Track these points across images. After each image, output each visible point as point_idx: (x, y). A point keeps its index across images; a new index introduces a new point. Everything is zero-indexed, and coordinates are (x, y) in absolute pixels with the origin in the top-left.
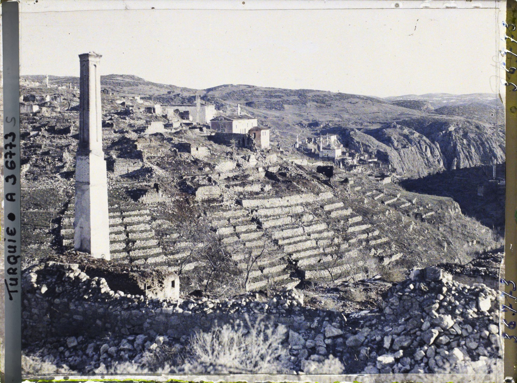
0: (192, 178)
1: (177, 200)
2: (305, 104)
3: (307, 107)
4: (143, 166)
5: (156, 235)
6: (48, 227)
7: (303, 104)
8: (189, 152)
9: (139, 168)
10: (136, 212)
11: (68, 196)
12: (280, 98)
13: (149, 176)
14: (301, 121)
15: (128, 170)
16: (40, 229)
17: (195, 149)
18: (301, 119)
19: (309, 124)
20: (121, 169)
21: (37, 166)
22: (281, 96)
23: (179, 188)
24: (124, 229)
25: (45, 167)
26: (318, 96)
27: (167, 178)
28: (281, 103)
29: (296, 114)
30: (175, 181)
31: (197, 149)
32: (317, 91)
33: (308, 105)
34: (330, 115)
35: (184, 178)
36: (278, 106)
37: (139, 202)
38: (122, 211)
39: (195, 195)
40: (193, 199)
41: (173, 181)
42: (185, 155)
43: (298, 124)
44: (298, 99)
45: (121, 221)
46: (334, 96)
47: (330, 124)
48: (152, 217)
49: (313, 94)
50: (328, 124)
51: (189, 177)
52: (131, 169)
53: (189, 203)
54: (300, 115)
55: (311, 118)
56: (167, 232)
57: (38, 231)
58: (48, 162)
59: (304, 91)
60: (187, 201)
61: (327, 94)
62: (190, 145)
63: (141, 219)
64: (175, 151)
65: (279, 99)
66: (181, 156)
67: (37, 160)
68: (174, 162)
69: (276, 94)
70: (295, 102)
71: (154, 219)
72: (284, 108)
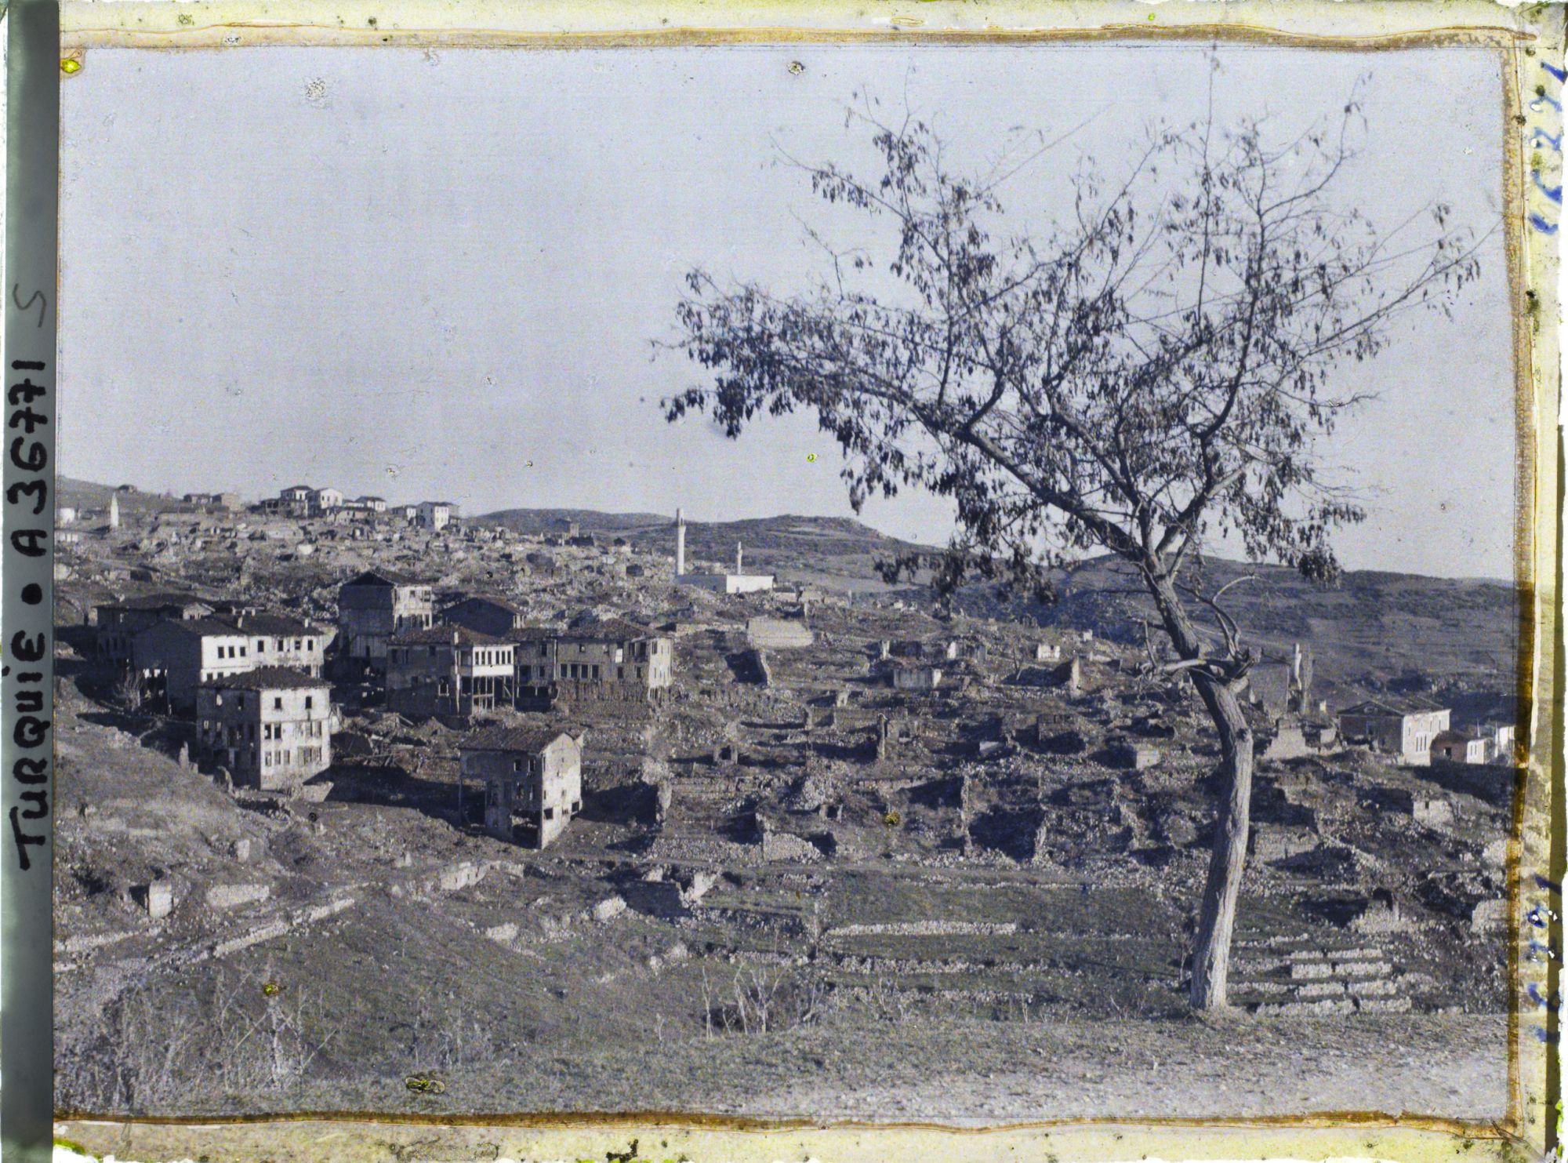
0: (1447, 877)
1: (1433, 930)
2: (1377, 619)
3: (1382, 627)
4: (1322, 844)
5: (1413, 1006)
6: (1175, 977)
7: (1370, 617)
8: (1409, 811)
9: (1310, 848)
10: (1355, 953)
11: (1182, 908)
12: (1296, 596)
13: (1345, 870)
14: (1369, 673)
15: (1286, 852)
16: (1161, 980)
17: (1422, 804)
18: (1367, 666)
19: (1392, 681)
20: (1270, 848)
21: (1061, 833)
22: (1298, 591)
23: (1423, 900)
24: (1343, 989)
25: (1083, 835)
26: (1417, 593)
27: (1392, 875)
28: (1299, 612)
29: (1350, 649)
30: (1410, 882)
31: (1427, 806)
32: (1411, 577)
33: (1386, 620)
34: (1455, 655)
35: (1430, 876)
36: (1290, 622)
37: (1349, 929)
38: (1325, 950)
39: (1470, 919)
40: (1468, 928)
41: (1404, 883)
42: (1401, 820)
43: (1359, 682)
44: (1355, 602)
45: (1330, 972)
46: (1469, 594)
47: (1461, 684)
48: (1394, 966)
49: (1400, 586)
50: (1455, 684)
51: (1441, 875)
52: (1293, 850)
53: (1460, 938)
54: (1362, 654)
55: (1399, 664)
56: (1437, 1002)
57: (1154, 985)
58: (1087, 824)
59: (1369, 575)
60: (1455, 932)
61: (1443, 587)
62: (1409, 795)
63: (1371, 969)
64: (1371, 807)
65: (1293, 602)
66: (1390, 820)
67: (1060, 818)
68: (1378, 835)
69: (1283, 585)
70: (1344, 610)
71: (1398, 970)
72: (1308, 629)
